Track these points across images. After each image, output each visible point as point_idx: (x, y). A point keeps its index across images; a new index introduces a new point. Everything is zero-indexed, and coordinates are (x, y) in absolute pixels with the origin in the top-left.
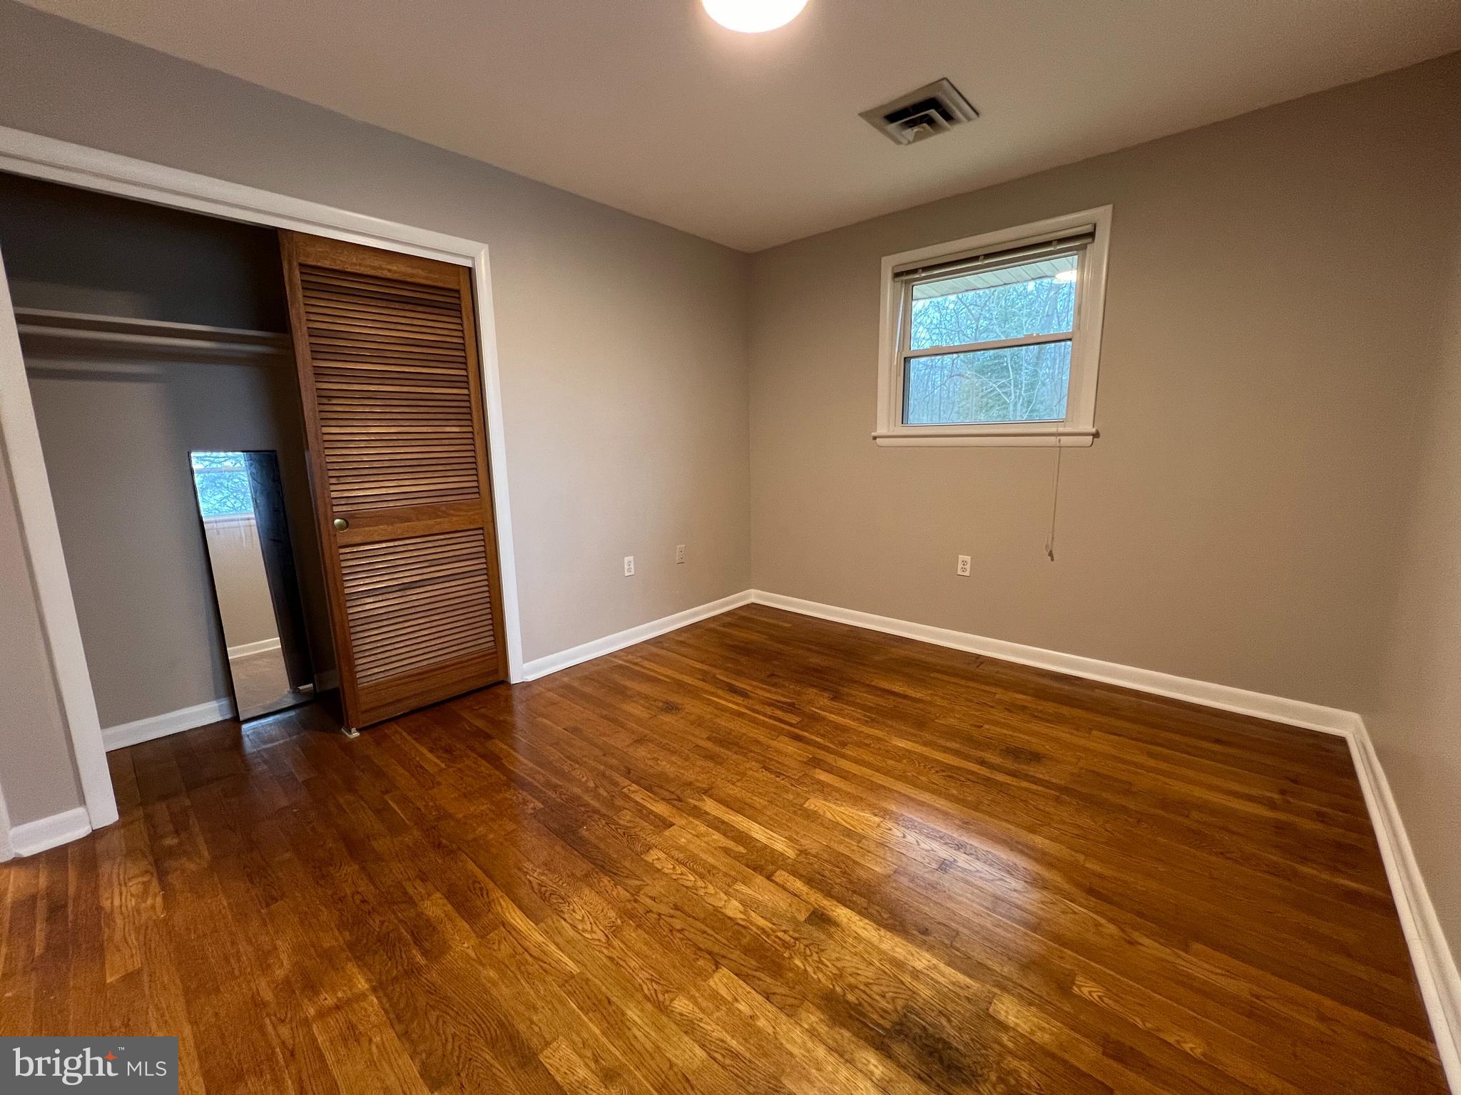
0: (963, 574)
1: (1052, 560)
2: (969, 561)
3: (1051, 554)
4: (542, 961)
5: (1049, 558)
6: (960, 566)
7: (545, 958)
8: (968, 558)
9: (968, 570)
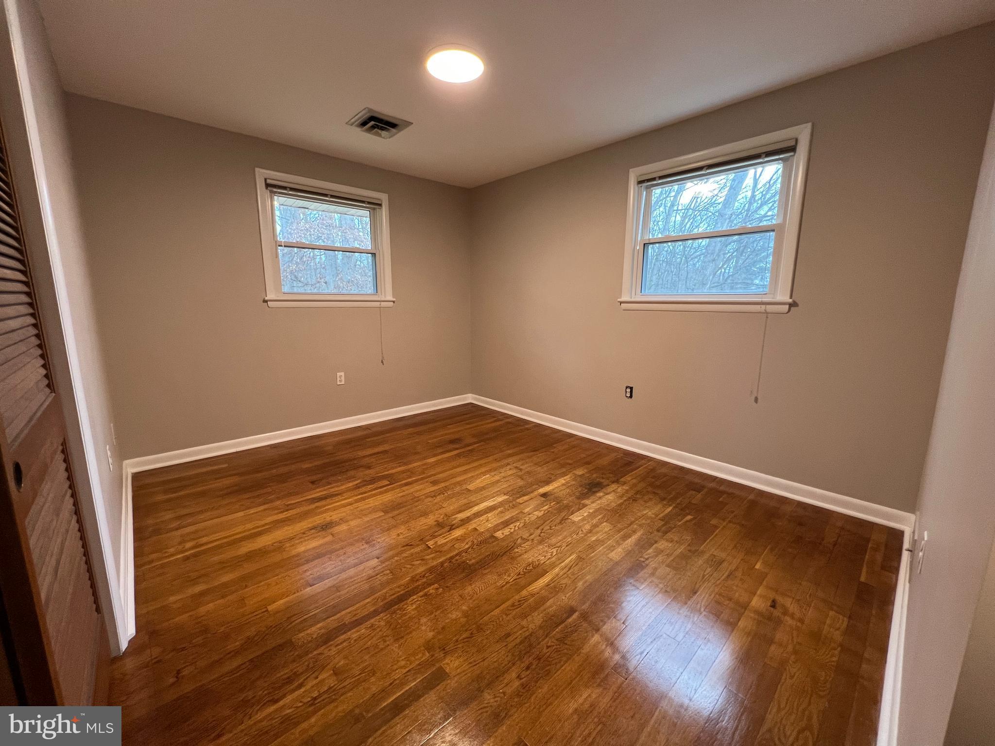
0: (340, 383)
1: (383, 364)
2: (343, 375)
3: (382, 362)
4: (572, 566)
5: (382, 364)
6: (338, 379)
7: (569, 566)
8: (342, 374)
9: (343, 380)
